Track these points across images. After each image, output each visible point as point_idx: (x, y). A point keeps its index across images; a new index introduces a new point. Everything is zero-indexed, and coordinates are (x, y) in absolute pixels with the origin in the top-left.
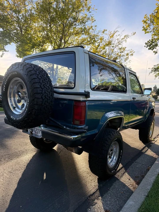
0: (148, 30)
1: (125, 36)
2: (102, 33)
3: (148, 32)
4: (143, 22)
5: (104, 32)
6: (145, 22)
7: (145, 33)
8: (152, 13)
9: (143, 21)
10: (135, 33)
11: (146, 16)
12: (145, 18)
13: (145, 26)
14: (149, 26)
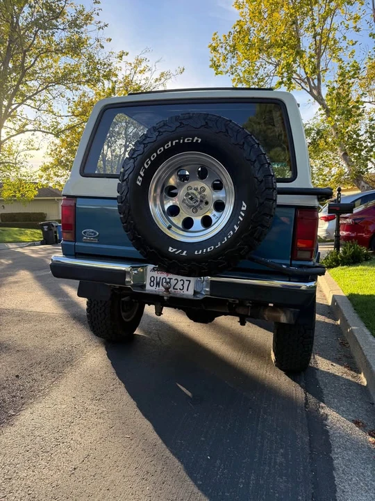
0: (221, 67)
1: (162, 74)
2: (118, 60)
3: (221, 73)
4: (210, 49)
5: (121, 57)
6: (215, 49)
7: (216, 74)
8: (230, 32)
9: (210, 46)
10: (184, 69)
11: (216, 36)
12: (214, 39)
13: (215, 59)
14: (225, 59)
